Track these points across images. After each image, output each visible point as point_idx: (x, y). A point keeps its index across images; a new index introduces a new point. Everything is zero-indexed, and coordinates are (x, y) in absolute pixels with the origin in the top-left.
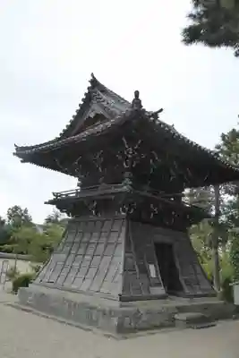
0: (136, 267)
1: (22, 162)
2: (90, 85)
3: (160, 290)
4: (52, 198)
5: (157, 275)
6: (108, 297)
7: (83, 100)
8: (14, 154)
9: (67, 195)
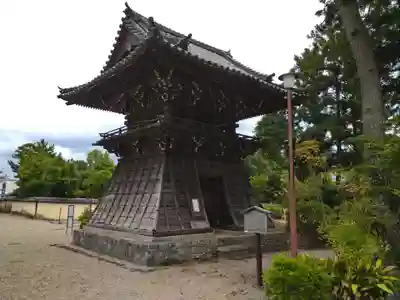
0: (176, 203)
1: (67, 104)
2: (124, 16)
3: (204, 225)
4: (100, 138)
5: (201, 209)
6: (144, 233)
7: (119, 32)
8: (59, 97)
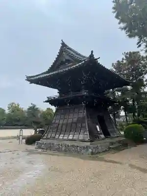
2: (61, 45)
5: (100, 130)
7: (59, 53)
9: (54, 98)
